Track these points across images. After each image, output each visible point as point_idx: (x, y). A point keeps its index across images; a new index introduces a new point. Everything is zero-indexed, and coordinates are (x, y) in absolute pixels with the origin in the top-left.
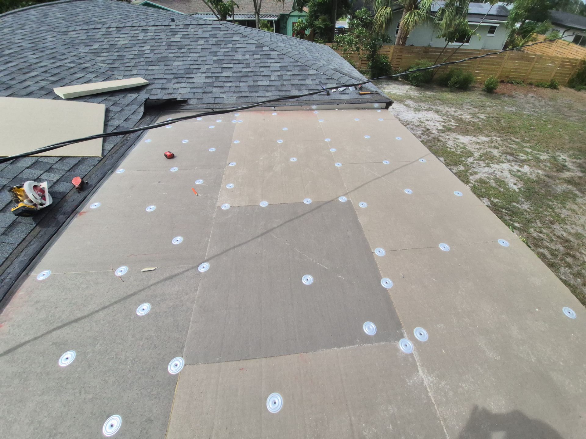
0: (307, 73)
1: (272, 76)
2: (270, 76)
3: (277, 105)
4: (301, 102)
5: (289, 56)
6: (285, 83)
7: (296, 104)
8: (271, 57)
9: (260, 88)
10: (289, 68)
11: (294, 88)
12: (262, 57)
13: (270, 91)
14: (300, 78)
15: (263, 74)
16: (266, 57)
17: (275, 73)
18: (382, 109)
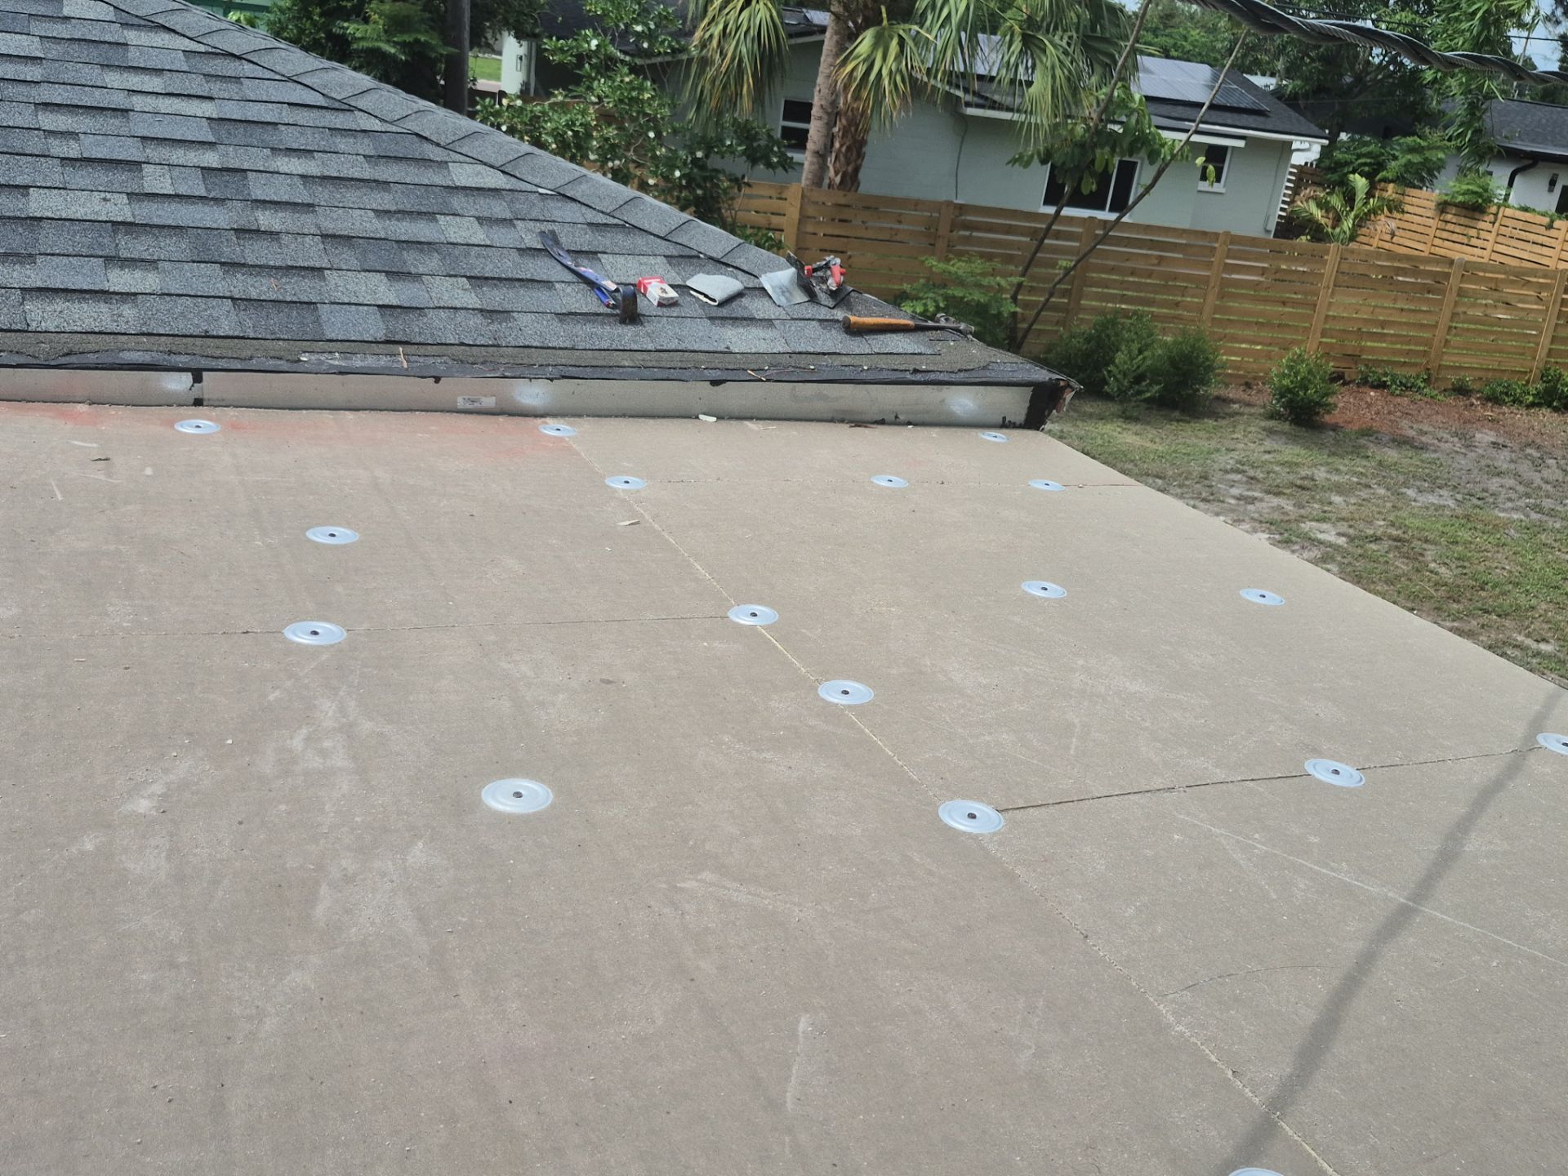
0: (438, 179)
1: (147, 169)
2: (135, 165)
3: (222, 364)
4: (422, 350)
5: (278, 68)
6: (266, 219)
7: (384, 361)
8: (134, 57)
9: (48, 238)
10: (291, 139)
11: (347, 257)
12: (55, 51)
13: (151, 264)
14: (385, 201)
15: (72, 150)
16: (94, 53)
17: (178, 155)
18: (1005, 425)
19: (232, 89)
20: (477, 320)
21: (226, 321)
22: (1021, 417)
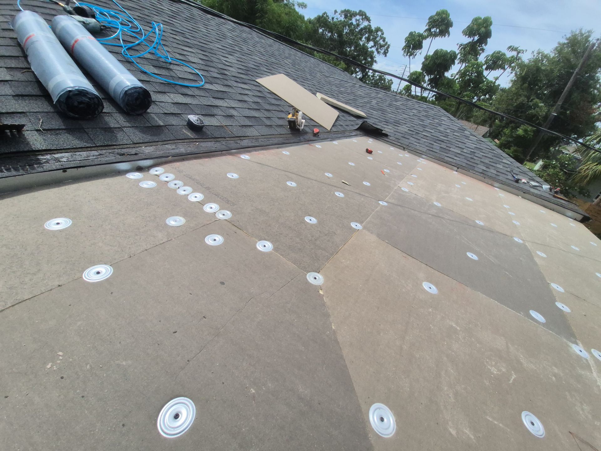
0: (500, 160)
1: (465, 149)
2: (463, 149)
3: (461, 168)
4: (485, 175)
6: (475, 158)
7: (479, 174)
8: (470, 139)
9: (450, 152)
10: (483, 151)
11: (482, 164)
12: (461, 136)
13: (459, 158)
14: (491, 160)
15: (457, 145)
16: (465, 137)
17: (469, 149)
18: (575, 219)
19: (479, 145)
20: (495, 175)
21: (464, 165)
22: (579, 220)
